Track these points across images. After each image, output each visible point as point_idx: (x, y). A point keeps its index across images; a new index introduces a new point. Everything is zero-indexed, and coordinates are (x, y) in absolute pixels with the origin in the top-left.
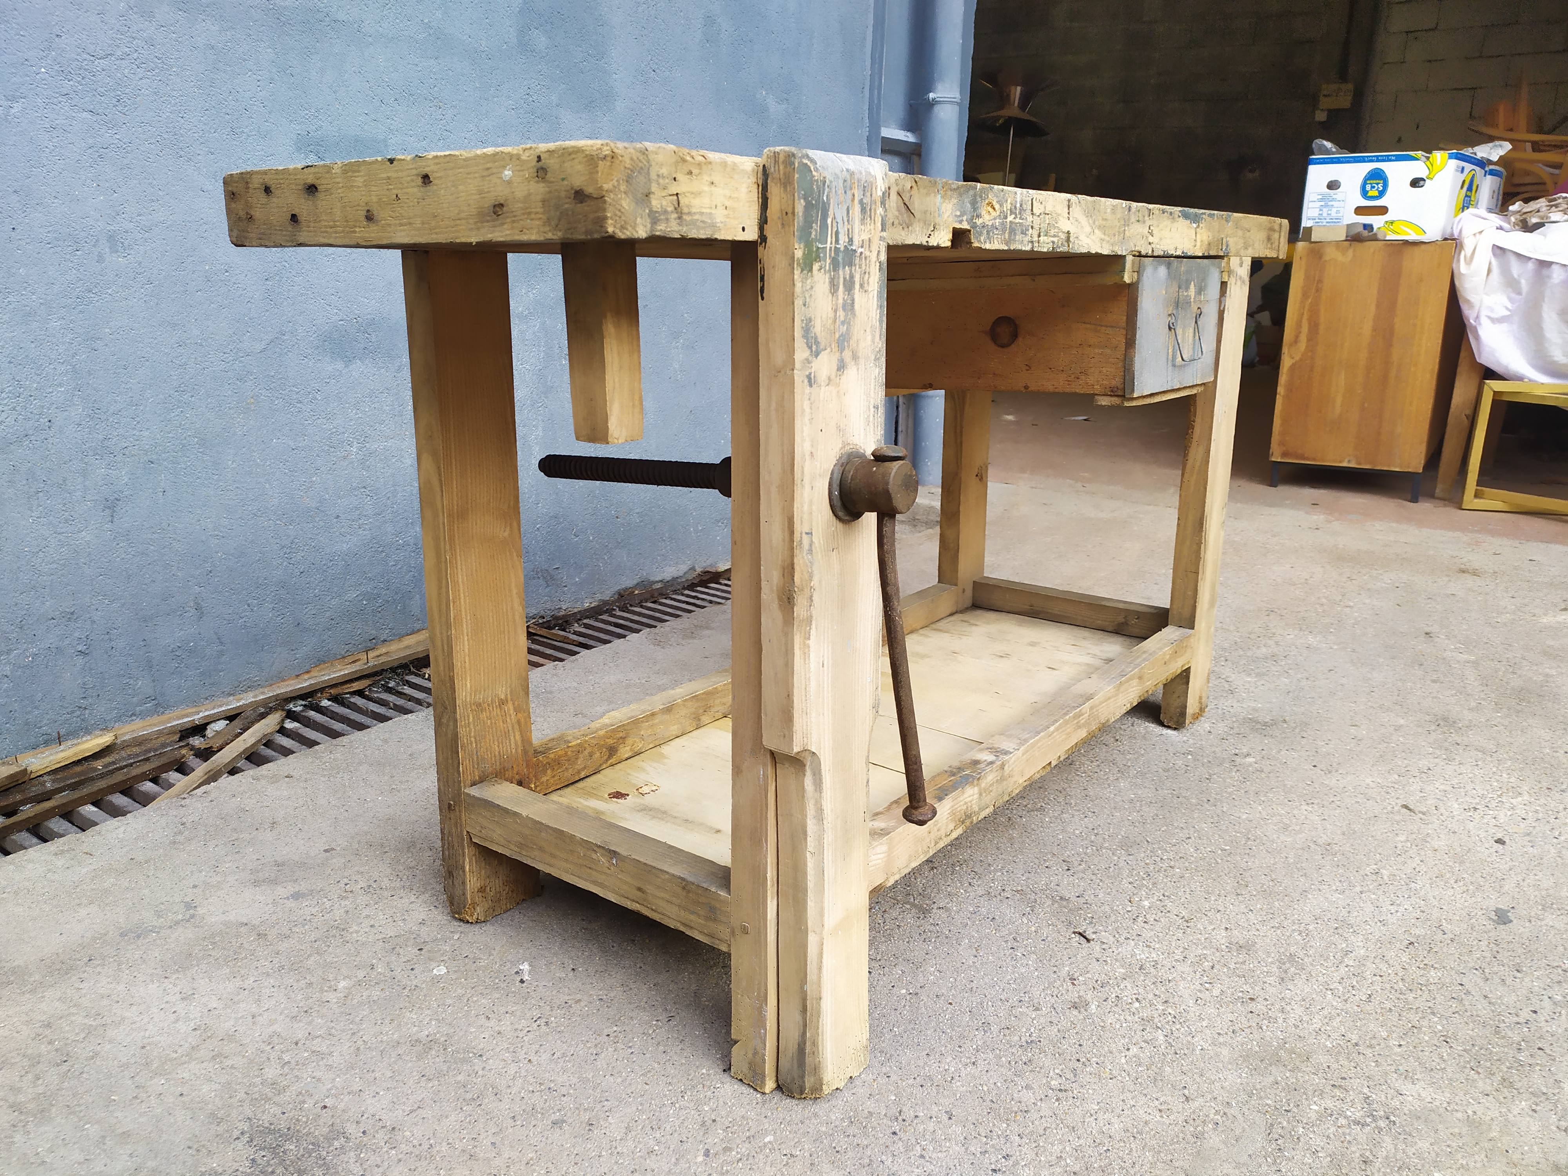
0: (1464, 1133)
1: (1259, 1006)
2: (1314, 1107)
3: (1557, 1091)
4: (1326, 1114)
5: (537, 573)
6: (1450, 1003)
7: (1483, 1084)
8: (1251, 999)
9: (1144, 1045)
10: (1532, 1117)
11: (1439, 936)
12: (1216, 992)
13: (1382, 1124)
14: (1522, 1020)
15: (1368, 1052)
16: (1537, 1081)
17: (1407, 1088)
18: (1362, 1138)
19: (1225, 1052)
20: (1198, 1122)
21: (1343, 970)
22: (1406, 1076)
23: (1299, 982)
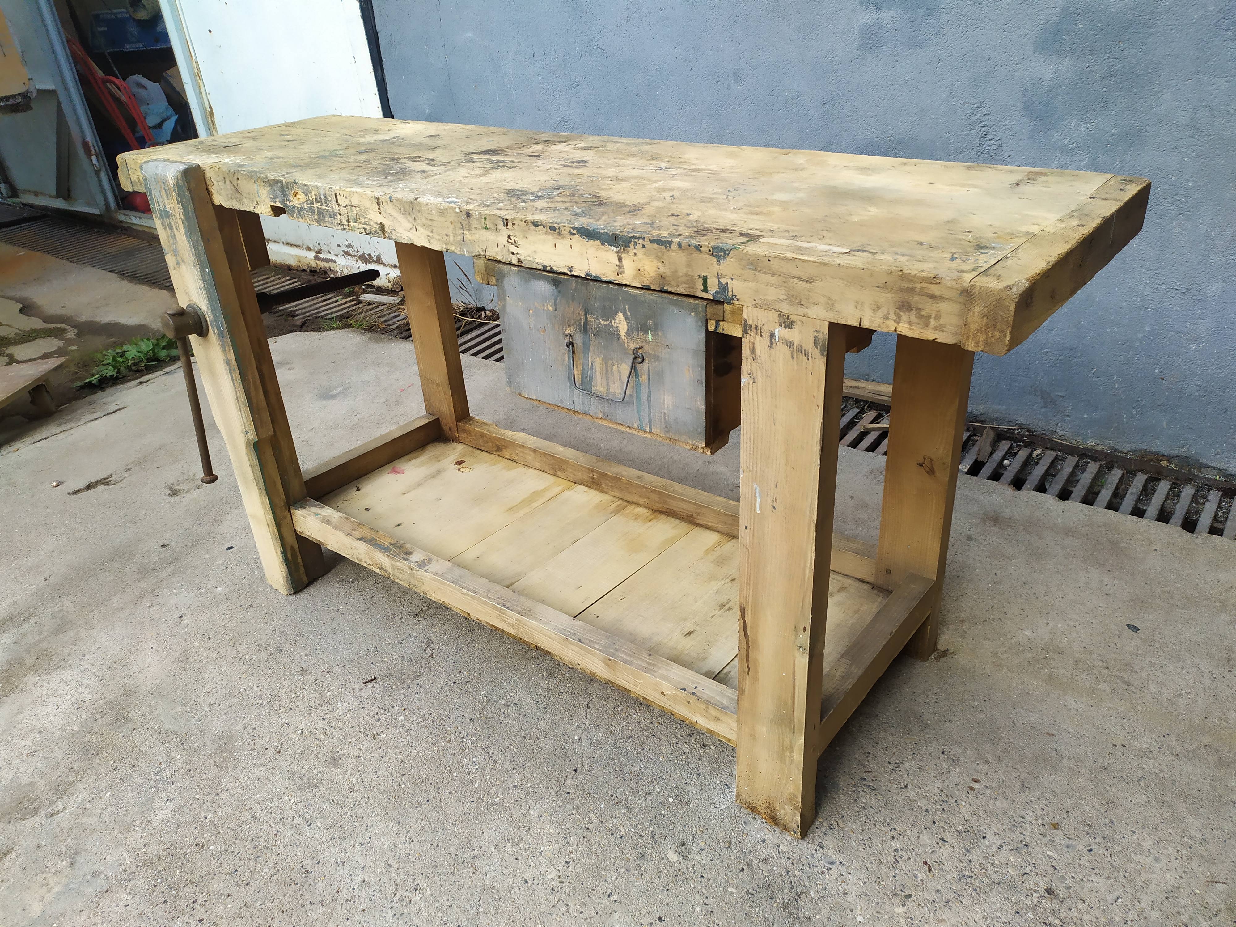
0: (125, 818)
1: (270, 753)
2: (179, 756)
3: (128, 890)
4: (172, 760)
5: (1035, 390)
6: (232, 866)
7: (153, 848)
8: (279, 752)
9: (259, 693)
10: (117, 861)
11: (308, 897)
12: (293, 736)
13: (152, 782)
14: (196, 906)
15: (209, 798)
16: (140, 882)
17: (170, 806)
18: (148, 770)
19: (239, 728)
20: (194, 706)
21: (291, 814)
22: (180, 810)
23: (287, 782)
